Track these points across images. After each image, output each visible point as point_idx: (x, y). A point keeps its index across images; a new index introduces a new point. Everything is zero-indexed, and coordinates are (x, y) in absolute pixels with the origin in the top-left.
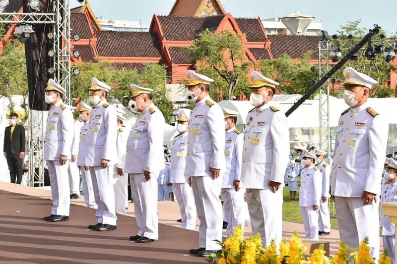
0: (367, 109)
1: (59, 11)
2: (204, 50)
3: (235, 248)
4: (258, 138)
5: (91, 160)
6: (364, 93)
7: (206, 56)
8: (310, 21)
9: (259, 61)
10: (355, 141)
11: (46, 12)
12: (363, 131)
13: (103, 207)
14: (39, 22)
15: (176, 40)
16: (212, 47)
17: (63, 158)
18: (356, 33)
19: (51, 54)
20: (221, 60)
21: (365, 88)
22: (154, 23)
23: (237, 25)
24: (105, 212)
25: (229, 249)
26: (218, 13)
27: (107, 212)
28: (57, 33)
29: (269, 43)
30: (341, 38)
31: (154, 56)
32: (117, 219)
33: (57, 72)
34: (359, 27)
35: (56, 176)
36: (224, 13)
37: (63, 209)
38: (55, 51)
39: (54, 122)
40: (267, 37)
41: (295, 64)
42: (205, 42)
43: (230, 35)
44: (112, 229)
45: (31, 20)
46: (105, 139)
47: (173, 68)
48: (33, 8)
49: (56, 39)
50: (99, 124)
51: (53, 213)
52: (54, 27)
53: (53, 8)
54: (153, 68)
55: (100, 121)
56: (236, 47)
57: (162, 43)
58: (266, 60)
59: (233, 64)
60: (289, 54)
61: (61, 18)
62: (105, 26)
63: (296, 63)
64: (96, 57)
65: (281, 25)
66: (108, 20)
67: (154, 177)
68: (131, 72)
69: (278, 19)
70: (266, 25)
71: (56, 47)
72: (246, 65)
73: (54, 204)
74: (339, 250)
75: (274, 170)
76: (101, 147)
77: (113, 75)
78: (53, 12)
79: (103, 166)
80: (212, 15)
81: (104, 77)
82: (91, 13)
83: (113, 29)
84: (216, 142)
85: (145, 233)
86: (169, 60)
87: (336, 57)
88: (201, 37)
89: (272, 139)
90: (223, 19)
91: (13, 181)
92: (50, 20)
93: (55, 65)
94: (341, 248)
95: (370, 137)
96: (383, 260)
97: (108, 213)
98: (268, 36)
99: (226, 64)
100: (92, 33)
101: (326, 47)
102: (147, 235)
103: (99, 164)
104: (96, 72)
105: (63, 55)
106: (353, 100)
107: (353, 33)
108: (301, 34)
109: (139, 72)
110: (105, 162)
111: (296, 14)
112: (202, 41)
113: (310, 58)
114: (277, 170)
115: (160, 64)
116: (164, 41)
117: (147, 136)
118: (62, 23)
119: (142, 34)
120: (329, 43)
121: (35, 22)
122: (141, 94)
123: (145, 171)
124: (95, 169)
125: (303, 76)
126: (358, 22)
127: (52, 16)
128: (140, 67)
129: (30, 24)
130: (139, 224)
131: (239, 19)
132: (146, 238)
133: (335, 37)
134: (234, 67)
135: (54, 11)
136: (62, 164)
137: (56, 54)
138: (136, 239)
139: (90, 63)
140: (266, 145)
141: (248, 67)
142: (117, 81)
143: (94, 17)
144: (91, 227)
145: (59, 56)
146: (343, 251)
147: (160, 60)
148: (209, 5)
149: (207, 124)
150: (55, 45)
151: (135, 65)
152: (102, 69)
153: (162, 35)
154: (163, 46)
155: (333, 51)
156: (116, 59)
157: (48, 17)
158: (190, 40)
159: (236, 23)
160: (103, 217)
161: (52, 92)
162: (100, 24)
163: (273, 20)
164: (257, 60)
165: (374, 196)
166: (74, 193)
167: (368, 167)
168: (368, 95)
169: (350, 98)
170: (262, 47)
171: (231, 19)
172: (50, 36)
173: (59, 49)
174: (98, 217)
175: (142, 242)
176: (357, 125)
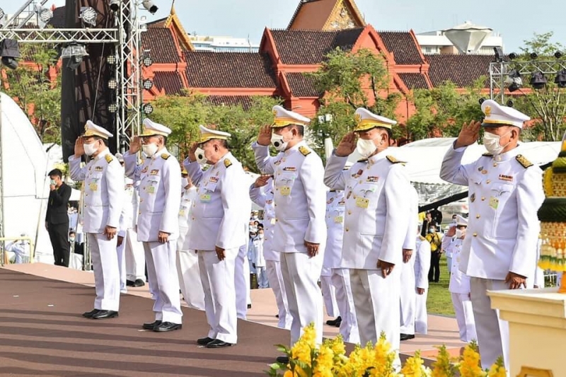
0: (517, 157)
1: (122, 26)
2: (333, 78)
3: (305, 356)
4: (367, 199)
5: (145, 233)
6: (511, 135)
7: (337, 86)
8: (486, 34)
9: (412, 91)
10: (497, 201)
11: (104, 27)
12: (510, 187)
13: (163, 299)
14: (95, 40)
15: (296, 63)
16: (344, 73)
17: (110, 231)
18: (546, 51)
19: (112, 84)
20: (357, 90)
21: (512, 128)
22: (265, 40)
23: (381, 42)
24: (165, 305)
25: (297, 358)
26: (355, 25)
27: (168, 305)
28: (120, 57)
29: (426, 66)
30: (525, 59)
31: (266, 86)
32: (182, 315)
33: (121, 110)
34: (551, 41)
35: (100, 256)
36: (364, 25)
37: (110, 302)
38: (117, 81)
39: (96, 180)
40: (423, 58)
41: (462, 95)
42: (334, 66)
43: (370, 55)
44: (176, 329)
45: (83, 38)
46: (164, 204)
47: (292, 102)
48: (86, 21)
49: (119, 64)
50: (156, 182)
51: (96, 307)
52: (117, 47)
53: (114, 21)
54: (264, 103)
55: (158, 178)
56: (379, 72)
57: (277, 68)
58: (421, 90)
59: (375, 95)
60: (453, 81)
61: (125, 35)
62: (200, 45)
63: (463, 93)
64: (185, 88)
65: (445, 41)
66: (205, 37)
67: (230, 255)
68: (233, 108)
69: (440, 32)
70: (422, 40)
71: (119, 75)
72: (392, 97)
73: (97, 294)
74: (438, 358)
75: (386, 245)
76: (160, 214)
77: (208, 112)
78: (115, 27)
79: (161, 241)
80: (347, 27)
81: (196, 116)
82: (179, 27)
83: (212, 50)
84: (313, 206)
85: (219, 333)
86: (287, 90)
87: (514, 84)
88: (329, 58)
89: (386, 202)
90: (362, 34)
91: (58, 263)
92: (111, 39)
93: (117, 101)
94: (440, 356)
95: (519, 196)
96: (495, 372)
97: (170, 307)
98: (425, 56)
99: (364, 96)
100: (180, 55)
101: (500, 71)
102: (221, 337)
103: (157, 238)
104: (183, 109)
105: (128, 87)
106: (497, 146)
107: (541, 51)
108: (472, 53)
109: (246, 109)
110: (163, 236)
111: (465, 25)
112: (331, 64)
113: (484, 86)
114: (389, 246)
115: (274, 96)
116: (280, 65)
117: (221, 198)
118: (126, 42)
119: (249, 55)
120: (503, 64)
121: (89, 41)
122: (211, 139)
123: (216, 247)
124: (151, 245)
125: (472, 111)
126: (548, 36)
127: (113, 32)
128: (245, 102)
129: (82, 44)
130: (210, 321)
131: (384, 33)
132: (219, 341)
133: (512, 56)
134: (376, 100)
135: (116, 25)
136: (109, 239)
137: (120, 84)
138: (207, 342)
139: (176, 97)
140: (377, 210)
141: (397, 100)
142: (214, 122)
143: (183, 33)
144: (146, 327)
145: (123, 87)
146: (442, 360)
147: (275, 92)
148: (343, 14)
149: (300, 180)
150: (117, 72)
151: (239, 98)
152: (193, 104)
153: (277, 56)
154: (279, 72)
155: (510, 76)
156: (212, 91)
157: (108, 34)
158: (316, 62)
159: (380, 38)
160: (163, 311)
161: (92, 139)
162: (192, 42)
163: (434, 33)
164: (410, 89)
165: (522, 280)
166: (137, 278)
167: (515, 238)
168: (517, 137)
169: (492, 143)
170: (417, 71)
171: (372, 33)
172: (110, 60)
173: (123, 78)
174: (156, 312)
175: (215, 347)
176: (501, 178)
